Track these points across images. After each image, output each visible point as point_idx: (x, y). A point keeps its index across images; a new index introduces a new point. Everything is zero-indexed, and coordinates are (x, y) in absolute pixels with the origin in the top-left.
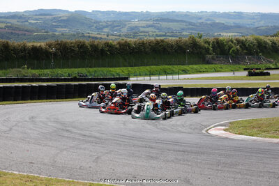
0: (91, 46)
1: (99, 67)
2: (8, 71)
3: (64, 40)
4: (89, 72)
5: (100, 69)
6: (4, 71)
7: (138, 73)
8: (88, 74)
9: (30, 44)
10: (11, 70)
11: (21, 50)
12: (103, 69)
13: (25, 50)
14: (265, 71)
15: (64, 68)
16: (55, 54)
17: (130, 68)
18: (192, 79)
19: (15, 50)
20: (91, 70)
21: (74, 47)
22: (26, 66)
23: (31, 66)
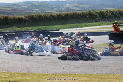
0: (44, 16)
2: (7, 29)
3: (32, 14)
4: (43, 28)
5: (48, 26)
6: (5, 29)
7: (65, 27)
8: (43, 29)
9: (17, 17)
10: (9, 28)
11: (13, 20)
12: (49, 26)
13: (15, 19)
14: (120, 24)
15: (32, 26)
16: (28, 21)
17: (61, 26)
18: (88, 29)
19: (10, 19)
20: (44, 27)
21: (36, 17)
22: (15, 26)
23: (17, 26)
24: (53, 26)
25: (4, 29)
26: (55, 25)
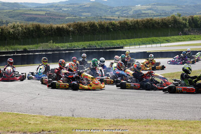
0: (99, 25)
1: (105, 40)
2: (39, 45)
3: (80, 22)
4: (97, 44)
5: (105, 41)
6: (36, 45)
7: (133, 43)
8: (97, 46)
9: (55, 26)
10: (41, 44)
11: (49, 31)
12: (107, 41)
13: (52, 30)
15: (79, 41)
16: (73, 32)
17: (127, 40)
18: (171, 46)
19: (44, 29)
20: (99, 42)
21: (87, 26)
22: (52, 41)
23: (56, 41)
24: (114, 41)
25: (34, 46)
26: (117, 39)
